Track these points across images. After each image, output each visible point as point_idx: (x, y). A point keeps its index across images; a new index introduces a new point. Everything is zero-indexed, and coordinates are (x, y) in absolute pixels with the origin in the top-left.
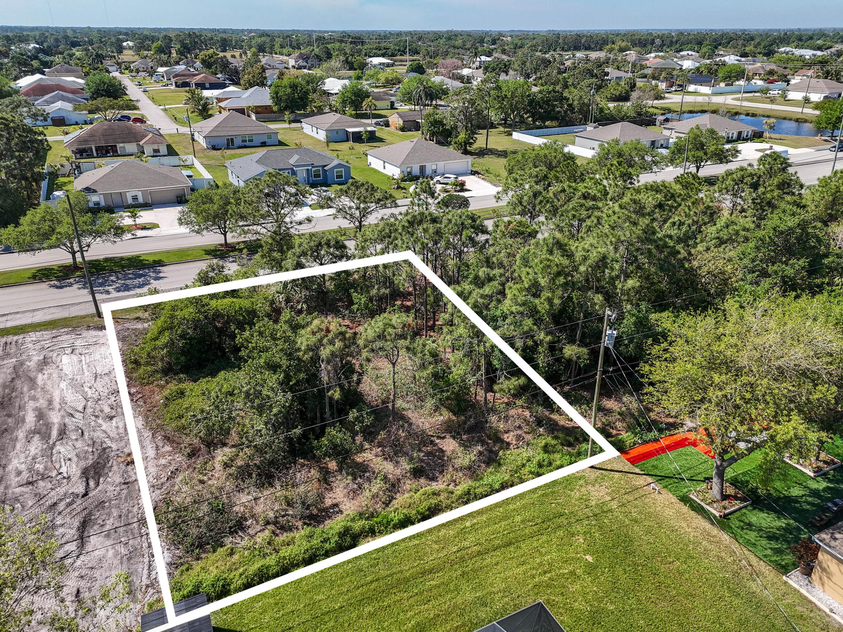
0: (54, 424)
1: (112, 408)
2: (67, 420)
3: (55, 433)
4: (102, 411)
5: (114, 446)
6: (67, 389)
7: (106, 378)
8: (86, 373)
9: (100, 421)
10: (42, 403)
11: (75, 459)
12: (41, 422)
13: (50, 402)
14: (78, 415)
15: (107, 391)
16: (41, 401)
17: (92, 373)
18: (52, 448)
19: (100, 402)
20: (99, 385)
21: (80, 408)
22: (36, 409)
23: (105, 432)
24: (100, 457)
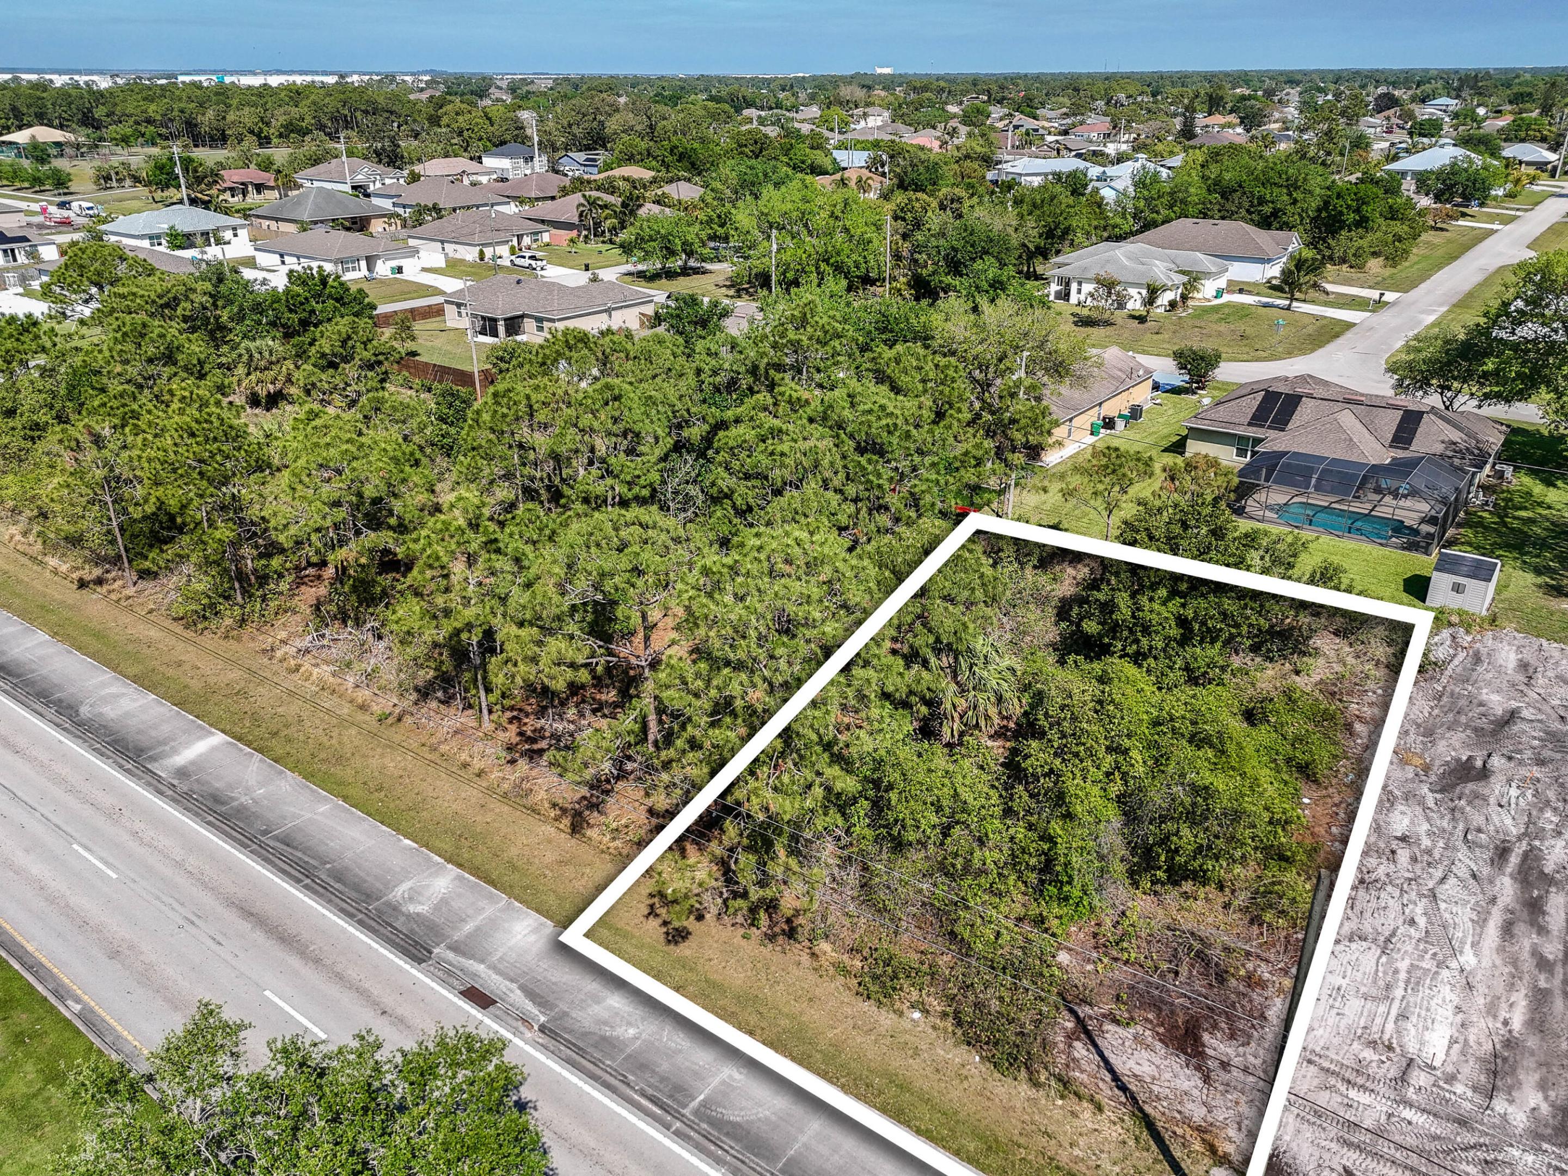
0: (1511, 875)
1: (1393, 852)
2: (1486, 871)
3: (1514, 859)
4: (1414, 860)
5: (1425, 789)
6: (1463, 943)
7: (1367, 928)
8: (1403, 965)
9: (1426, 842)
10: (1527, 940)
11: (1492, 800)
12: (1536, 893)
13: (1507, 930)
14: (1462, 871)
15: (1383, 895)
16: (1527, 944)
17: (1390, 962)
18: (1525, 834)
19: (1410, 875)
20: (1391, 919)
21: (1452, 881)
22: (1542, 930)
23: (1428, 819)
24: (1454, 786)
